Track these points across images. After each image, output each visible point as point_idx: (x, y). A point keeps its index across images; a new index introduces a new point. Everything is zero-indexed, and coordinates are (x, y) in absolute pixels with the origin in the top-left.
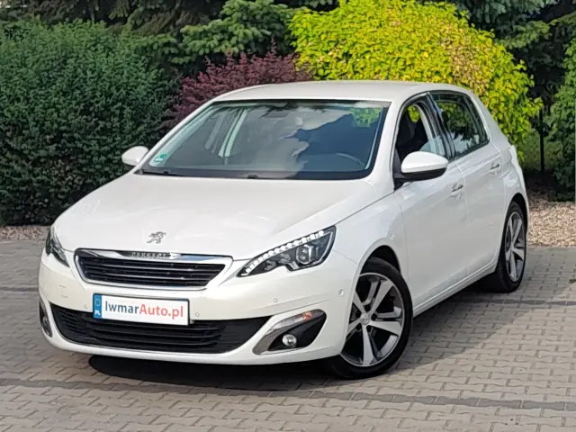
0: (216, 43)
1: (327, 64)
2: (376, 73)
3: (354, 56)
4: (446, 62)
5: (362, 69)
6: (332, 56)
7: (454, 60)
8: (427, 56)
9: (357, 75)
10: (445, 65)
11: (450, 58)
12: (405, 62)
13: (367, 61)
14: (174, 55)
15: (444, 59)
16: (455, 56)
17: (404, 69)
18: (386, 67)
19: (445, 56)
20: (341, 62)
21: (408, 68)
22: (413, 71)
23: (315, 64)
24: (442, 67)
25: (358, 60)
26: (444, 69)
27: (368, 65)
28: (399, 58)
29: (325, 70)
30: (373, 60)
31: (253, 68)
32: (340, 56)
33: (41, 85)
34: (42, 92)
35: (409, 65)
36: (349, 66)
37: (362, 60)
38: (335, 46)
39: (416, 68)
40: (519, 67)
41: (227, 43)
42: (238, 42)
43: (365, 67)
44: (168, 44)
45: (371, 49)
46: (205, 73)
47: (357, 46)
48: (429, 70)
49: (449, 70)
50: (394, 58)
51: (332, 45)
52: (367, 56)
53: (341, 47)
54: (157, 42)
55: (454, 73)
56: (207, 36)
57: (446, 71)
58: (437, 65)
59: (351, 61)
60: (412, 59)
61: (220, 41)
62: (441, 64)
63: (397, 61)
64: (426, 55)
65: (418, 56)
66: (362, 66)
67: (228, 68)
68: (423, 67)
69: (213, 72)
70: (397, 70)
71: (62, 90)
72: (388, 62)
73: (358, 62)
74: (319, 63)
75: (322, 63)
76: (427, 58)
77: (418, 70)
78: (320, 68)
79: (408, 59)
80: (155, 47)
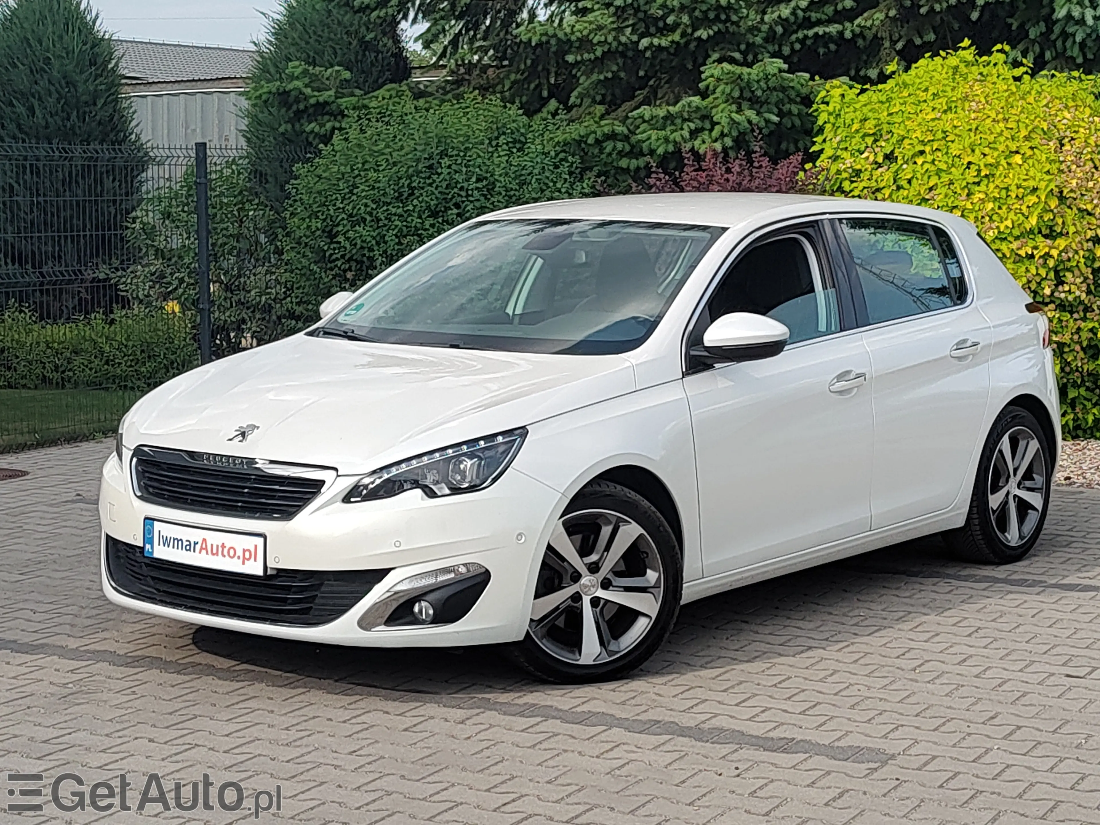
0: (686, 134)
1: (858, 173)
2: (931, 189)
3: (900, 162)
5: (909, 181)
6: (867, 158)
7: (1069, 170)
8: (1020, 162)
9: (902, 190)
12: (979, 171)
13: (918, 168)
14: (622, 154)
15: (1049, 167)
16: (1074, 163)
17: (977, 183)
18: (945, 178)
19: (1051, 162)
20: (880, 170)
21: (985, 181)
22: (992, 186)
23: (838, 172)
24: (1042, 180)
25: (905, 166)
26: (1044, 184)
27: (919, 175)
28: (969, 163)
29: (852, 182)
30: (926, 166)
32: (880, 160)
33: (398, 198)
34: (400, 211)
35: (986, 176)
36: (889, 176)
37: (911, 166)
38: (876, 141)
39: (997, 182)
41: (705, 135)
42: (723, 135)
43: (913, 178)
44: (613, 136)
45: (927, 149)
47: (906, 141)
48: (1020, 186)
50: (961, 164)
51: (869, 140)
52: (920, 160)
53: (883, 144)
54: (595, 132)
55: (1065, 193)
56: (673, 124)
57: (1047, 187)
58: (1033, 177)
59: (893, 168)
60: (993, 166)
61: (694, 134)
62: (1040, 175)
63: (966, 169)
64: (1018, 159)
65: (1004, 162)
66: (909, 176)
67: (685, 176)
68: (1010, 180)
70: (965, 184)
71: (428, 207)
72: (952, 170)
73: (904, 170)
74: (845, 171)
75: (850, 170)
76: (1020, 166)
77: (1002, 186)
78: (846, 179)
79: (982, 167)
80: (591, 140)
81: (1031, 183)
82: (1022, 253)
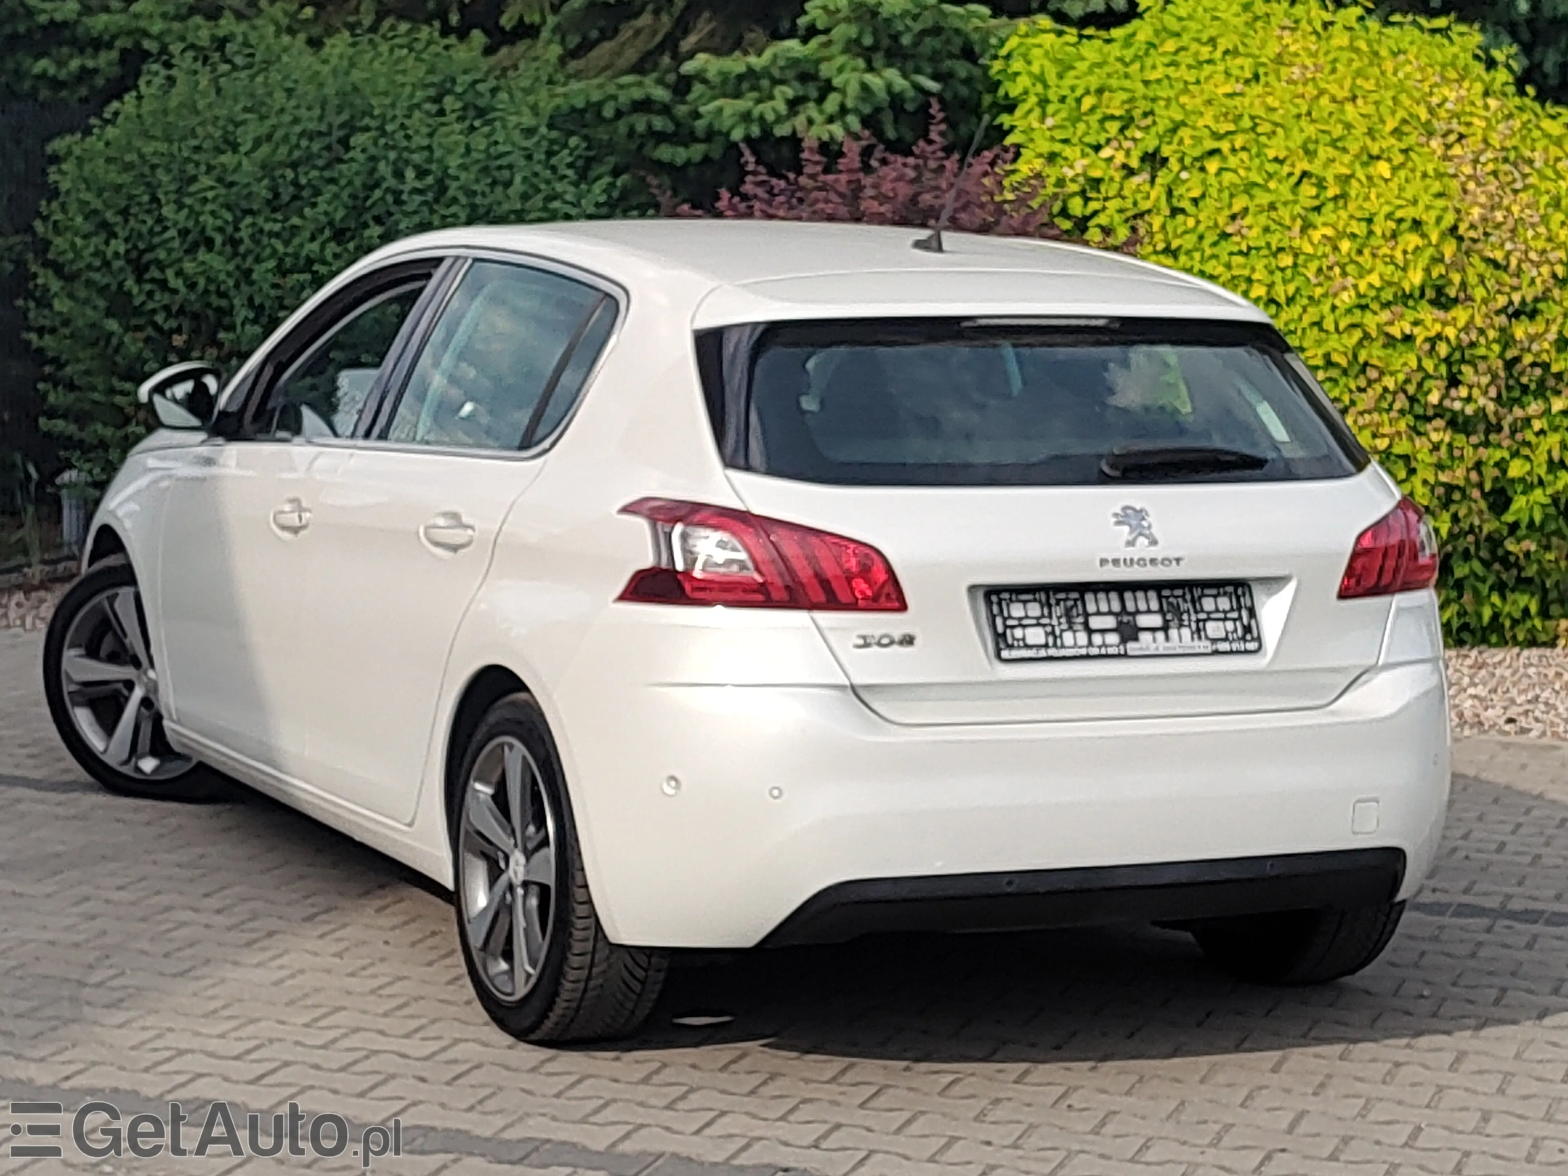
0: (782, 108)
1: (1096, 183)
2: (1233, 217)
3: (1174, 165)
4: (1440, 195)
5: (1195, 201)
6: (1110, 159)
7: (1465, 191)
8: (1387, 174)
9: (1180, 218)
10: (1440, 203)
11: (1455, 184)
12: (1321, 188)
13: (1212, 180)
14: (660, 137)
15: (1437, 187)
16: (1469, 177)
17: (1318, 209)
18: (1264, 199)
19: (1439, 175)
20: (1136, 180)
21: (1330, 206)
22: (1343, 214)
23: (1061, 182)
24: (1428, 208)
25: (1184, 175)
26: (1433, 214)
27: (1213, 191)
28: (1305, 174)
29: (1087, 200)
30: (1228, 177)
31: (875, 186)
32: (1134, 163)
33: (274, 204)
34: (277, 227)
35: (1334, 198)
36: (1157, 192)
37: (1197, 176)
38: (1122, 130)
39: (1352, 206)
41: (811, 109)
42: (843, 110)
43: (1203, 196)
44: (644, 105)
45: (1225, 146)
46: (735, 191)
47: (1184, 133)
48: (1389, 216)
49: (1449, 219)
50: (1290, 175)
51: (1113, 127)
52: (1213, 166)
53: (1138, 135)
54: (615, 97)
55: (1461, 230)
56: (757, 89)
57: (1439, 220)
58: (1415, 202)
59: (1162, 178)
60: (1345, 180)
61: (794, 104)
62: (1425, 199)
63: (1299, 182)
64: (1383, 168)
65: (1360, 174)
66: (1196, 193)
67: (803, 180)
68: (1373, 205)
69: (761, 192)
70: (1298, 209)
71: (331, 223)
72: (1272, 185)
73: (1184, 182)
74: (1073, 180)
75: (1081, 180)
76: (1386, 181)
77: (1359, 214)
78: (1074, 195)
79: (1330, 179)
80: (608, 112)
81: (1410, 213)
82: (1395, 331)
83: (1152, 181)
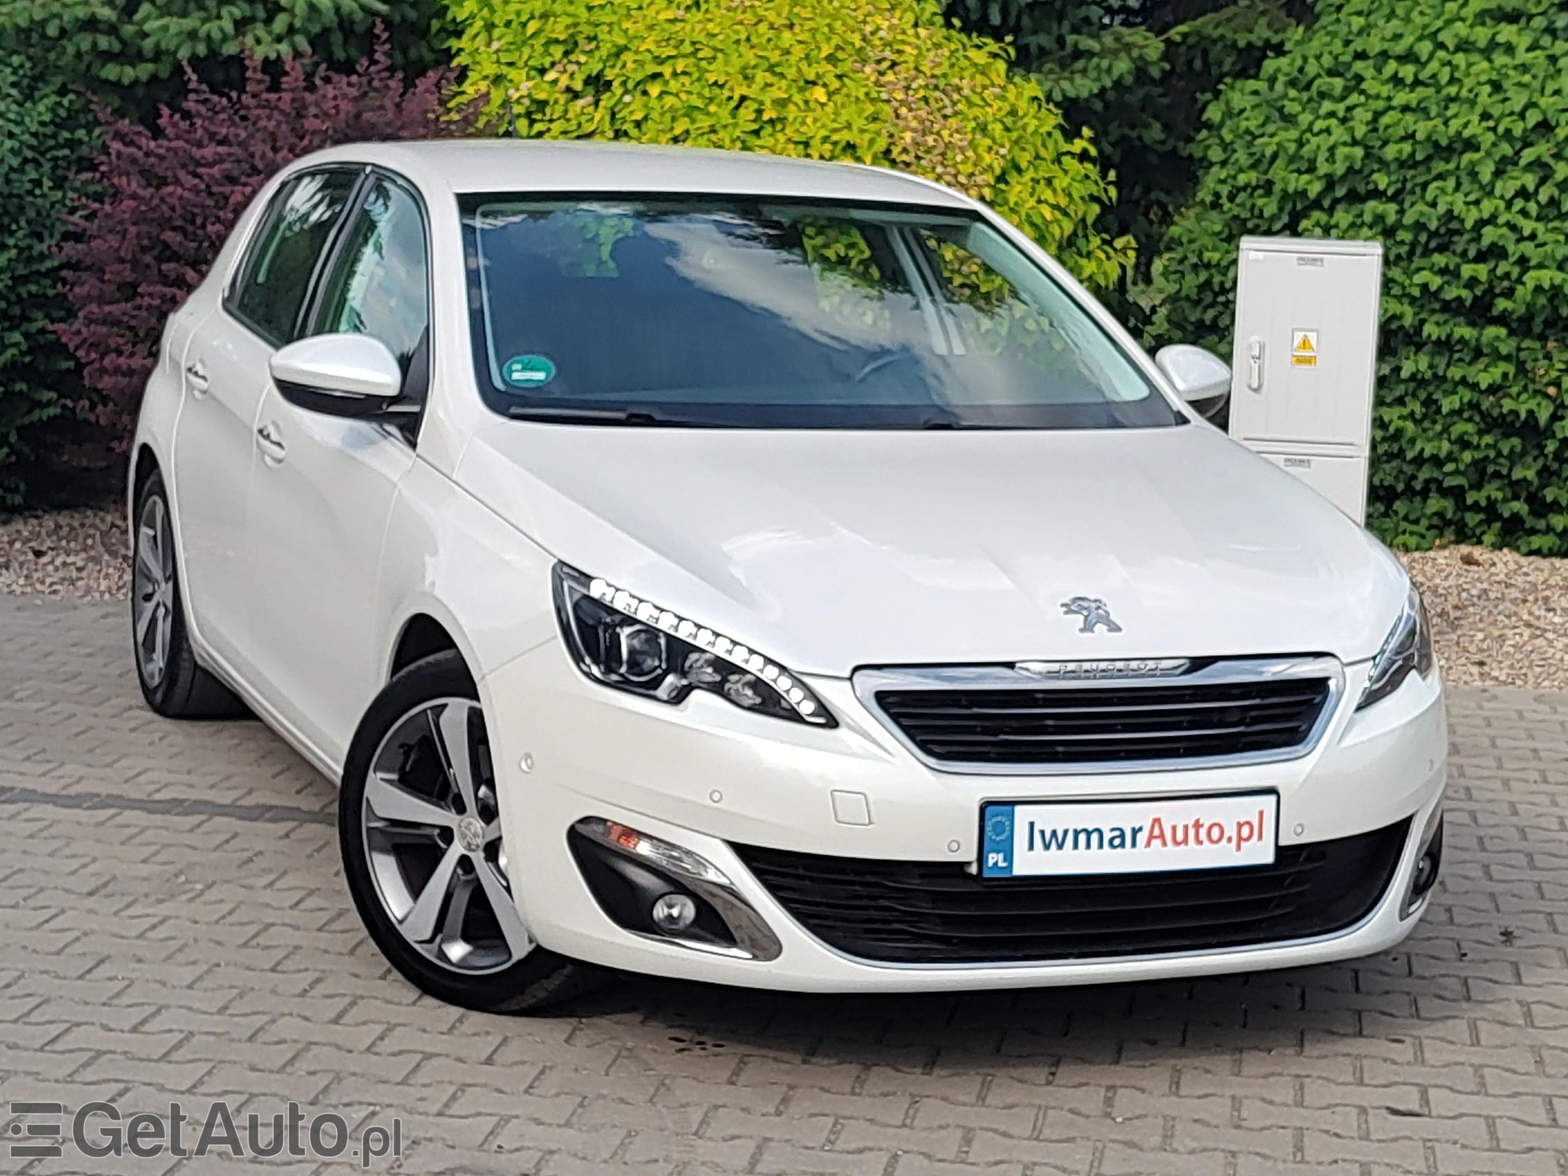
0: (229, 28)
1: (542, 105)
3: (617, 89)
4: (875, 119)
5: (638, 124)
6: (555, 82)
7: (898, 116)
8: (823, 99)
10: (873, 127)
11: (886, 108)
12: (759, 112)
13: (654, 103)
14: (106, 57)
15: (870, 109)
16: (902, 102)
17: (756, 133)
18: (705, 123)
19: (873, 101)
20: (580, 102)
21: (768, 130)
22: (781, 138)
23: (506, 104)
24: (862, 131)
25: (627, 98)
26: (867, 137)
27: (655, 115)
28: (743, 99)
29: (532, 122)
30: (669, 101)
31: (317, 104)
32: (578, 86)
35: (771, 121)
36: (601, 114)
37: (639, 99)
38: (566, 54)
39: (789, 131)
40: (1078, 145)
41: (259, 29)
42: (291, 30)
43: (646, 118)
44: (90, 24)
45: (666, 70)
46: (175, 109)
47: (627, 57)
48: (825, 139)
49: (882, 144)
50: (730, 98)
51: (557, 51)
52: (655, 89)
53: (582, 58)
54: (59, 16)
55: (895, 153)
57: (872, 141)
58: (849, 126)
59: (607, 101)
60: (781, 103)
61: (242, 24)
62: (859, 123)
63: (737, 107)
64: (819, 93)
65: (797, 98)
66: (639, 116)
67: (246, 99)
68: (810, 129)
69: (203, 109)
70: (737, 133)
72: (712, 108)
73: (628, 104)
74: (518, 102)
75: (526, 102)
76: (823, 105)
77: (797, 138)
78: (519, 116)
79: (768, 104)
80: (52, 30)
81: (845, 136)
82: (830, 253)
83: (596, 104)
